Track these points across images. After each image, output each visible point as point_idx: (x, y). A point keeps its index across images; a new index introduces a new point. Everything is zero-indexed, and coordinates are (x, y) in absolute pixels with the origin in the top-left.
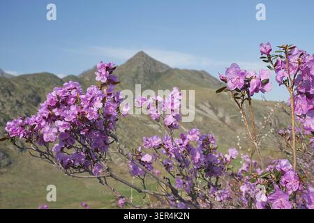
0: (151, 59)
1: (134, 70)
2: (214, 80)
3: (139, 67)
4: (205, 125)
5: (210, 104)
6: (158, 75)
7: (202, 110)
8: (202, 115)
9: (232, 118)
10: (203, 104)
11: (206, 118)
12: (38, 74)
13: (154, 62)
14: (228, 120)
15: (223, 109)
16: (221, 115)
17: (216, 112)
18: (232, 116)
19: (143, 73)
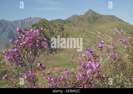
0: (94, 12)
1: (88, 16)
2: (118, 19)
3: (90, 15)
4: (116, 35)
5: (117, 28)
6: (97, 18)
7: (115, 30)
8: (115, 32)
9: (126, 33)
10: (115, 28)
11: (116, 33)
12: (57, 20)
13: (95, 13)
14: (124, 33)
15: (122, 29)
16: (122, 31)
17: (120, 30)
18: (126, 32)
19: (91, 17)
